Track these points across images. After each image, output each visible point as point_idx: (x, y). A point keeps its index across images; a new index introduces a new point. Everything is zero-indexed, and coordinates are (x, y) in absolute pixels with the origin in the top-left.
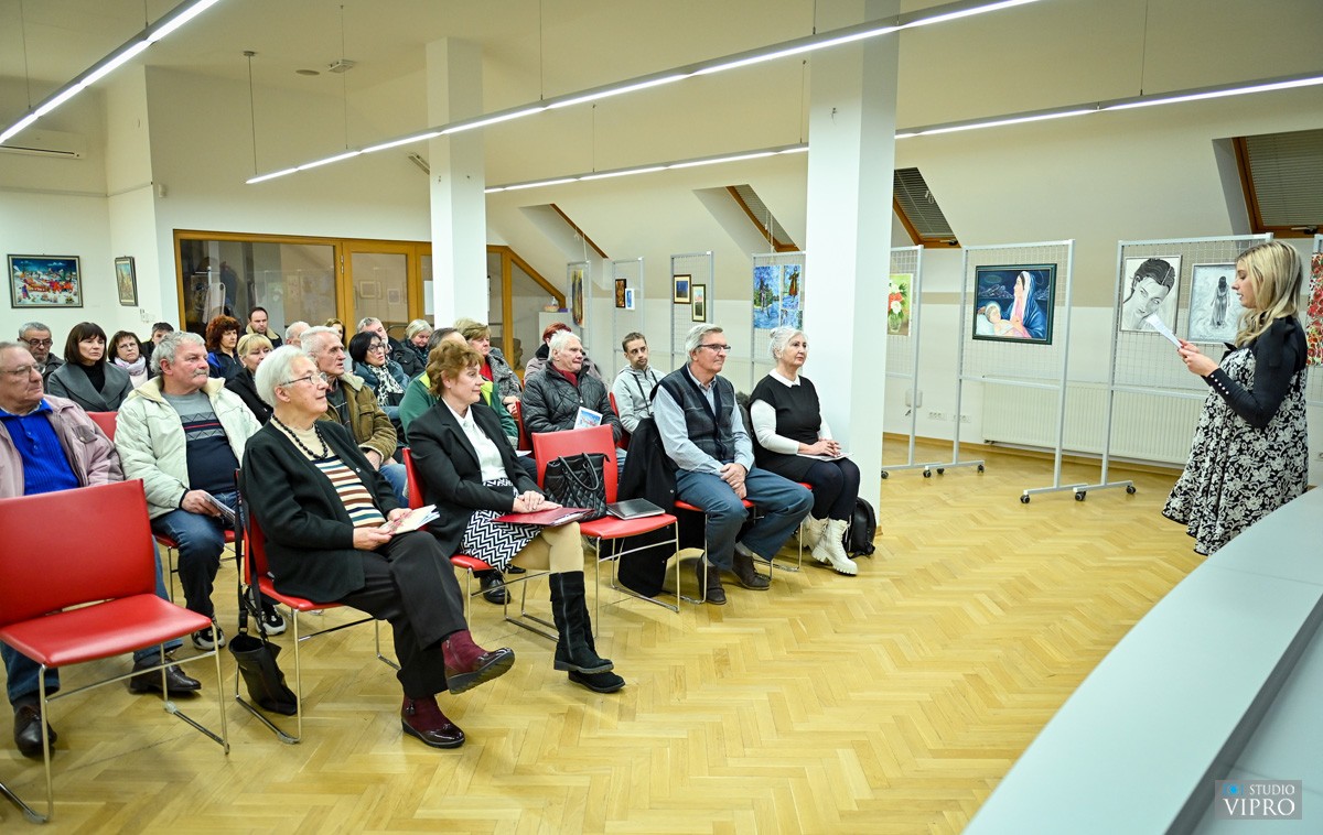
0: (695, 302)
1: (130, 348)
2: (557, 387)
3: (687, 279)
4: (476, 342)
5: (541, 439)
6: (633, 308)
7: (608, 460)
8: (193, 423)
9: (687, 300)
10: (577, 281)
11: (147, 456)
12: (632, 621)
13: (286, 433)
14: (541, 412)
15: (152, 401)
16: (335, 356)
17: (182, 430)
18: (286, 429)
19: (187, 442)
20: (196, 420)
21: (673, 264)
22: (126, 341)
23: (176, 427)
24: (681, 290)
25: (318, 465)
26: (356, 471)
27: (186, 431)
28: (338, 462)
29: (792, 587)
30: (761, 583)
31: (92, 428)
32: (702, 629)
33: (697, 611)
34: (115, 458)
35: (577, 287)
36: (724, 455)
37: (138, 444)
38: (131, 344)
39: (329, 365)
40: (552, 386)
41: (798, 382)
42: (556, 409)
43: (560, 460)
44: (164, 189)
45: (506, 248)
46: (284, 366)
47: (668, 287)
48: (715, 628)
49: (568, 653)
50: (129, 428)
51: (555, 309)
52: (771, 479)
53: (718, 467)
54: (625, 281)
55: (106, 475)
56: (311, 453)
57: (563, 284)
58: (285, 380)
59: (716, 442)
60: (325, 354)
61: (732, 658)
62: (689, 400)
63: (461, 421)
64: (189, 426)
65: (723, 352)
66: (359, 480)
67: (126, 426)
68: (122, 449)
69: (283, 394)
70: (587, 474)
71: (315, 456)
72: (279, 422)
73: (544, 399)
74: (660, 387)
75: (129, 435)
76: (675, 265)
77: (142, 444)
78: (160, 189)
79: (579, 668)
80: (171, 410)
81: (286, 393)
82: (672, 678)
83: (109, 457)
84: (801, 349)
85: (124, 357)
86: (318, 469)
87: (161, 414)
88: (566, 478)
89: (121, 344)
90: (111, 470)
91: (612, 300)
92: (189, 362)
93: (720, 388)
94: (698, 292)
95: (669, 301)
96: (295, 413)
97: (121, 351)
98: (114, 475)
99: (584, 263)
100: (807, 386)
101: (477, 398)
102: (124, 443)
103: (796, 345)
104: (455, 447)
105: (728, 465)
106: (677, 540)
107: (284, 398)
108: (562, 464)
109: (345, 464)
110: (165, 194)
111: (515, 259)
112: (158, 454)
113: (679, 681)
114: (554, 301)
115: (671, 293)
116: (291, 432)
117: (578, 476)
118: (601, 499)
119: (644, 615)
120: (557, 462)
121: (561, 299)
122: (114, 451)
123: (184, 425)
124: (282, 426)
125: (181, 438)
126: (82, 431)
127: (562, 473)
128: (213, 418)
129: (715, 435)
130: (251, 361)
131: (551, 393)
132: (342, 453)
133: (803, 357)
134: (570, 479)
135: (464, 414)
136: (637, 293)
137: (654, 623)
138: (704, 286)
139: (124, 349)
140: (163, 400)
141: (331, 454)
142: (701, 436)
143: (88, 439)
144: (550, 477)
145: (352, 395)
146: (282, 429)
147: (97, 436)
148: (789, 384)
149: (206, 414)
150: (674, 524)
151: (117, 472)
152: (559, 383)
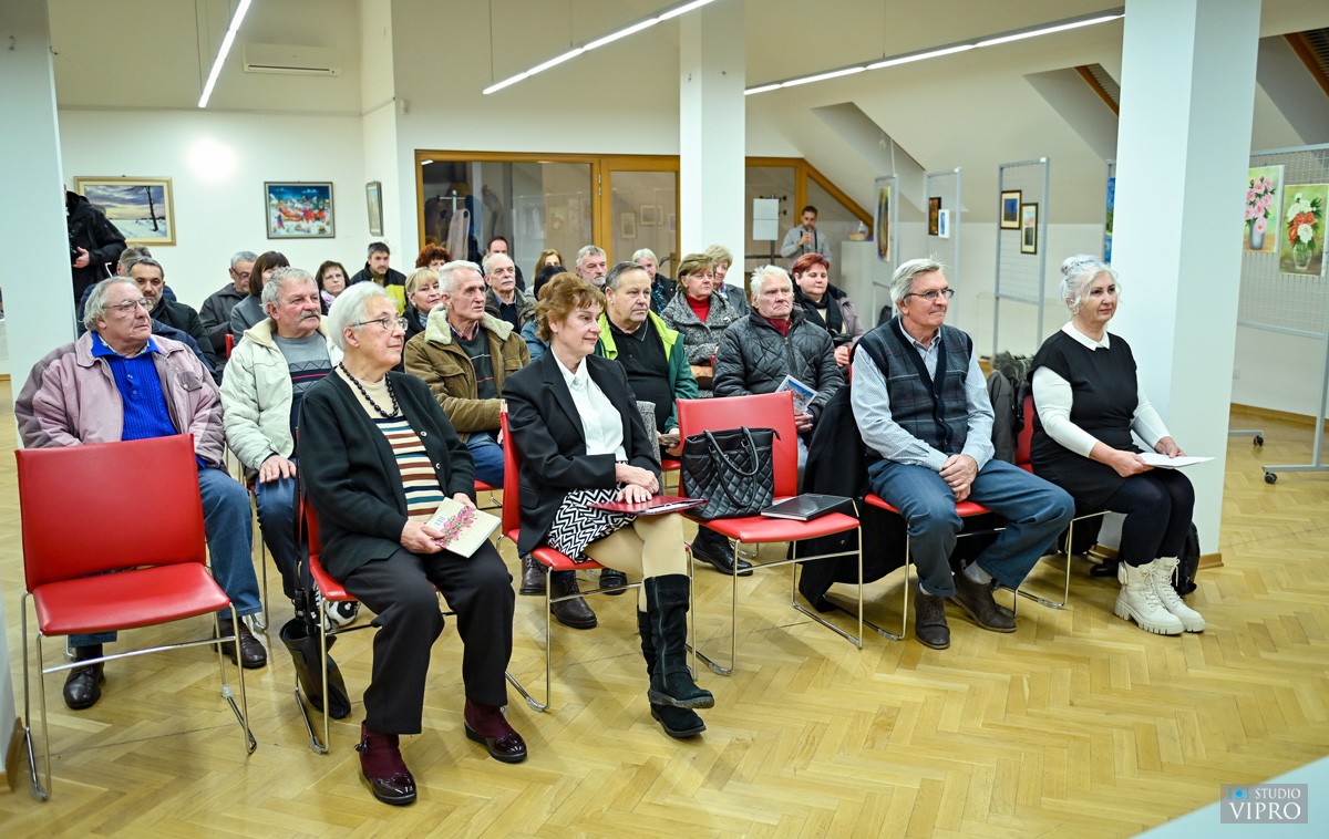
0: (1024, 227)
1: (336, 279)
2: (760, 337)
3: (1017, 196)
4: (694, 278)
5: (689, 407)
6: (947, 235)
7: (778, 437)
8: (303, 373)
9: (1016, 224)
10: (884, 201)
11: (250, 410)
12: (793, 653)
13: (351, 384)
14: (734, 371)
15: (262, 346)
16: (471, 298)
17: (289, 379)
18: (352, 379)
19: (294, 395)
20: (307, 369)
21: (1001, 175)
22: (332, 271)
23: (282, 375)
24: (1011, 211)
25: (380, 426)
26: (421, 437)
27: (294, 382)
28: (405, 423)
29: (1044, 630)
30: (1004, 621)
31: (199, 374)
32: (879, 676)
33: (888, 649)
34: (218, 407)
35: (884, 207)
36: (949, 440)
37: (240, 395)
38: (338, 275)
39: (465, 308)
40: (755, 335)
41: (1106, 343)
42: (755, 365)
43: (705, 435)
44: (406, 105)
45: (801, 161)
46: (358, 303)
47: (993, 206)
48: (902, 677)
49: (661, 680)
50: (234, 376)
51: (860, 237)
52: (1015, 475)
53: (936, 458)
54: (939, 199)
55: (204, 425)
56: (378, 409)
57: (869, 203)
58: (353, 321)
59: (937, 422)
60: (460, 295)
61: (899, 723)
62: (895, 363)
63: (568, 377)
64: (297, 377)
65: (942, 299)
66: (422, 448)
67: (232, 373)
68: (225, 399)
69: (351, 336)
70: (747, 455)
71: (383, 414)
72: (345, 371)
73: (741, 351)
74: (859, 347)
75: (235, 385)
76: (1004, 177)
77: (245, 396)
78: (402, 104)
79: (674, 700)
80: (279, 356)
81: (356, 336)
82: (803, 739)
83: (213, 406)
84: (1106, 297)
85: (329, 289)
86: (379, 431)
87: (270, 360)
88: (713, 461)
89: (327, 275)
90: (211, 420)
91: (925, 225)
92: (293, 305)
93: (948, 345)
94: (1028, 212)
95: (995, 226)
96: (363, 361)
97: (328, 283)
98: (213, 426)
99: (892, 178)
100: (1120, 350)
101: (590, 348)
102: (229, 393)
103: (1098, 292)
104: (554, 412)
105: (955, 457)
106: (860, 552)
107: (352, 342)
108: (709, 440)
109: (410, 427)
110: (407, 110)
111: (812, 173)
112: (262, 406)
113: (809, 745)
114: (862, 226)
115: (997, 213)
116: (357, 383)
117: (732, 457)
118: (766, 488)
119: (815, 648)
120: (699, 437)
121: (868, 220)
122: (218, 402)
123: (292, 374)
124: (348, 375)
125: (288, 388)
126: (187, 378)
127: (705, 451)
128: (326, 366)
129: (937, 411)
130: (419, 299)
131: (752, 345)
132: (411, 413)
133: (1109, 309)
134: (718, 459)
135: (574, 369)
136: (952, 216)
137: (822, 659)
138: (1036, 205)
139: (330, 281)
140: (273, 344)
141: (400, 414)
142: (915, 414)
143: (191, 385)
144: (688, 456)
145: (497, 345)
146: (347, 380)
147: (204, 385)
148: (1092, 345)
149: (318, 361)
150: (857, 529)
151: (216, 422)
152: (764, 332)
